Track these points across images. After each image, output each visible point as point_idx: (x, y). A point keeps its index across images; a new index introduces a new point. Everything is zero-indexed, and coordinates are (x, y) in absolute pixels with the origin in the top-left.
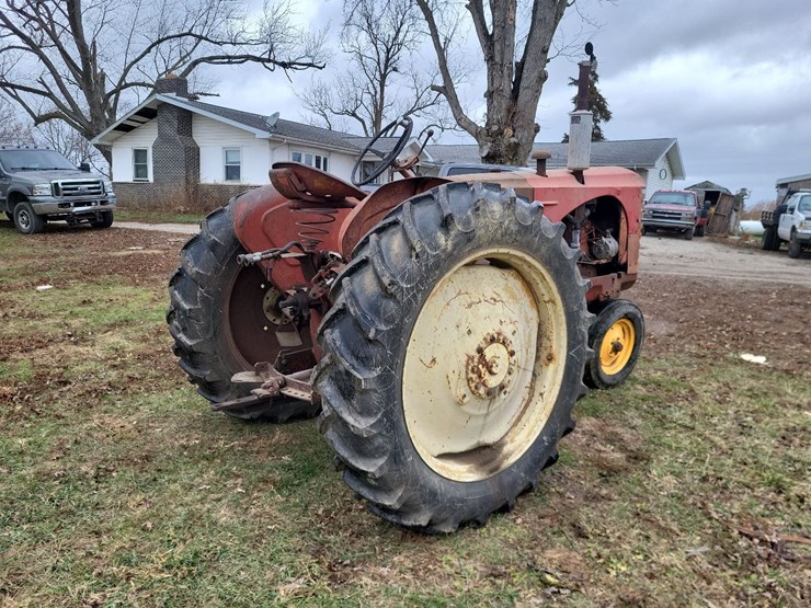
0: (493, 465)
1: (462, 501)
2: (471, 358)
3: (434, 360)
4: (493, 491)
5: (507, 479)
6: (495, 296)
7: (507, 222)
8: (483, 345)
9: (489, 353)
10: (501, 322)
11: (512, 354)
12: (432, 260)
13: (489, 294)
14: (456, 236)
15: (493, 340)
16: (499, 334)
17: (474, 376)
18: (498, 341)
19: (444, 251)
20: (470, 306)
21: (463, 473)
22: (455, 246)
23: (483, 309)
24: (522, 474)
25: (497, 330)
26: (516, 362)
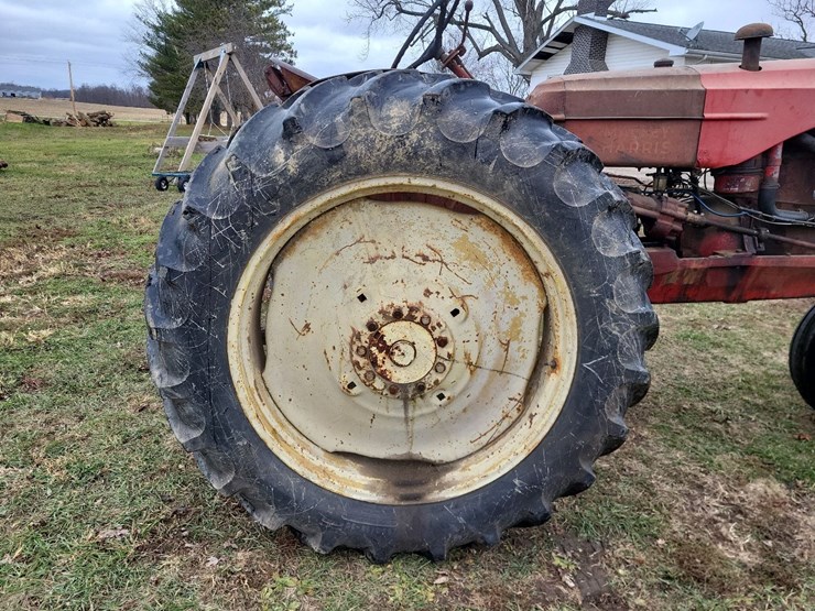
0: (416, 491)
1: (338, 520)
2: (358, 336)
3: (307, 326)
4: (400, 524)
5: (430, 518)
6: (427, 252)
7: (414, 136)
8: (380, 320)
9: (391, 333)
10: (428, 293)
11: (442, 342)
12: (259, 187)
13: (417, 245)
14: (305, 152)
15: (398, 315)
16: (412, 309)
17: (362, 361)
18: (411, 318)
19: (283, 173)
20: (372, 261)
21: (357, 485)
22: (304, 168)
23: (395, 269)
24: (461, 520)
25: (413, 302)
26: (459, 356)
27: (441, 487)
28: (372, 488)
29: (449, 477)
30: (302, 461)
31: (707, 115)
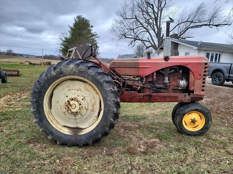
0: (77, 133)
1: (62, 138)
2: (66, 103)
3: (58, 101)
4: (73, 139)
5: (79, 138)
6: (79, 89)
7: (74, 70)
8: (69, 100)
9: (72, 102)
10: (78, 96)
11: (80, 104)
12: (49, 77)
13: (77, 88)
14: (57, 72)
15: (72, 99)
16: (75, 98)
17: (66, 107)
18: (75, 100)
19: (53, 75)
20: (69, 90)
21: (66, 132)
22: (56, 75)
23: (73, 92)
24: (84, 138)
25: (75, 97)
26: (84, 107)
27: (82, 132)
28: (69, 132)
29: (83, 131)
30: (56, 126)
31: (139, 67)
